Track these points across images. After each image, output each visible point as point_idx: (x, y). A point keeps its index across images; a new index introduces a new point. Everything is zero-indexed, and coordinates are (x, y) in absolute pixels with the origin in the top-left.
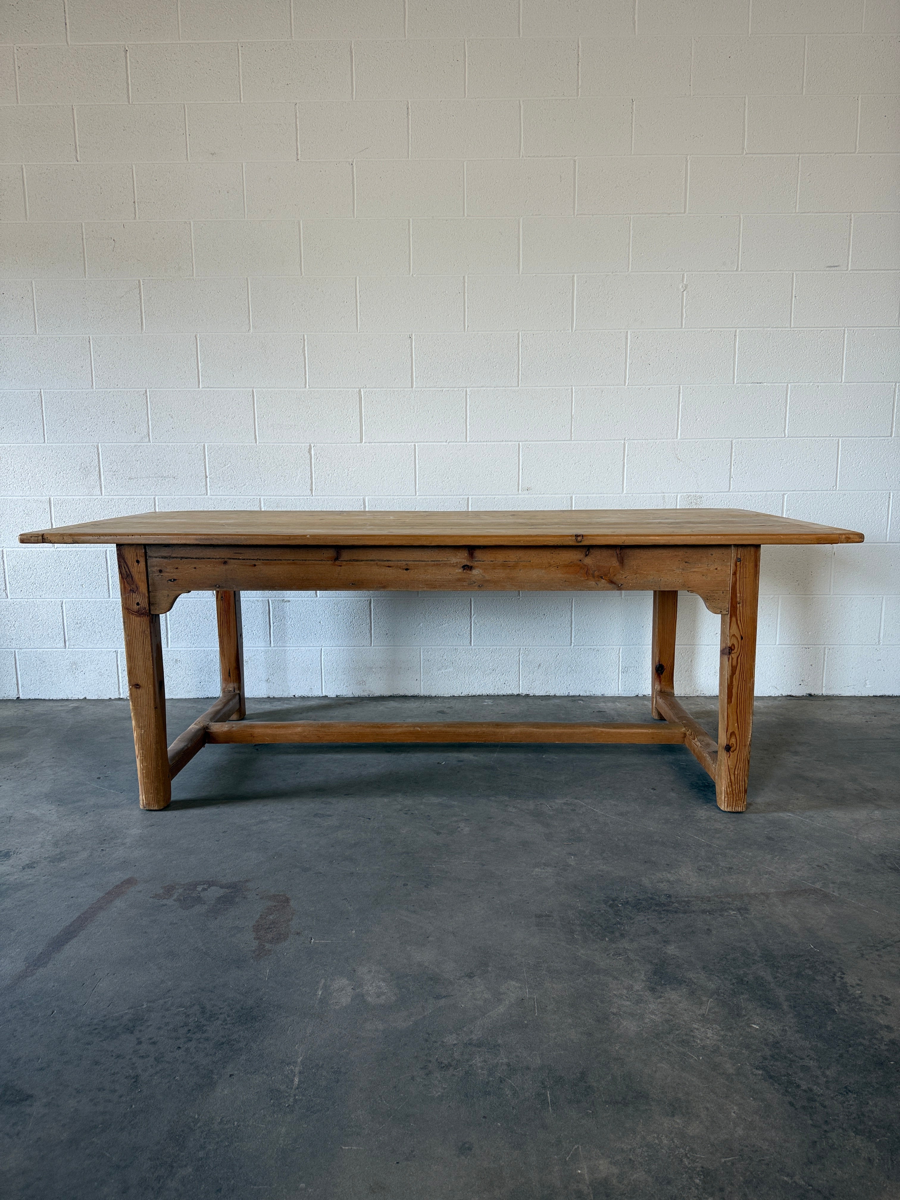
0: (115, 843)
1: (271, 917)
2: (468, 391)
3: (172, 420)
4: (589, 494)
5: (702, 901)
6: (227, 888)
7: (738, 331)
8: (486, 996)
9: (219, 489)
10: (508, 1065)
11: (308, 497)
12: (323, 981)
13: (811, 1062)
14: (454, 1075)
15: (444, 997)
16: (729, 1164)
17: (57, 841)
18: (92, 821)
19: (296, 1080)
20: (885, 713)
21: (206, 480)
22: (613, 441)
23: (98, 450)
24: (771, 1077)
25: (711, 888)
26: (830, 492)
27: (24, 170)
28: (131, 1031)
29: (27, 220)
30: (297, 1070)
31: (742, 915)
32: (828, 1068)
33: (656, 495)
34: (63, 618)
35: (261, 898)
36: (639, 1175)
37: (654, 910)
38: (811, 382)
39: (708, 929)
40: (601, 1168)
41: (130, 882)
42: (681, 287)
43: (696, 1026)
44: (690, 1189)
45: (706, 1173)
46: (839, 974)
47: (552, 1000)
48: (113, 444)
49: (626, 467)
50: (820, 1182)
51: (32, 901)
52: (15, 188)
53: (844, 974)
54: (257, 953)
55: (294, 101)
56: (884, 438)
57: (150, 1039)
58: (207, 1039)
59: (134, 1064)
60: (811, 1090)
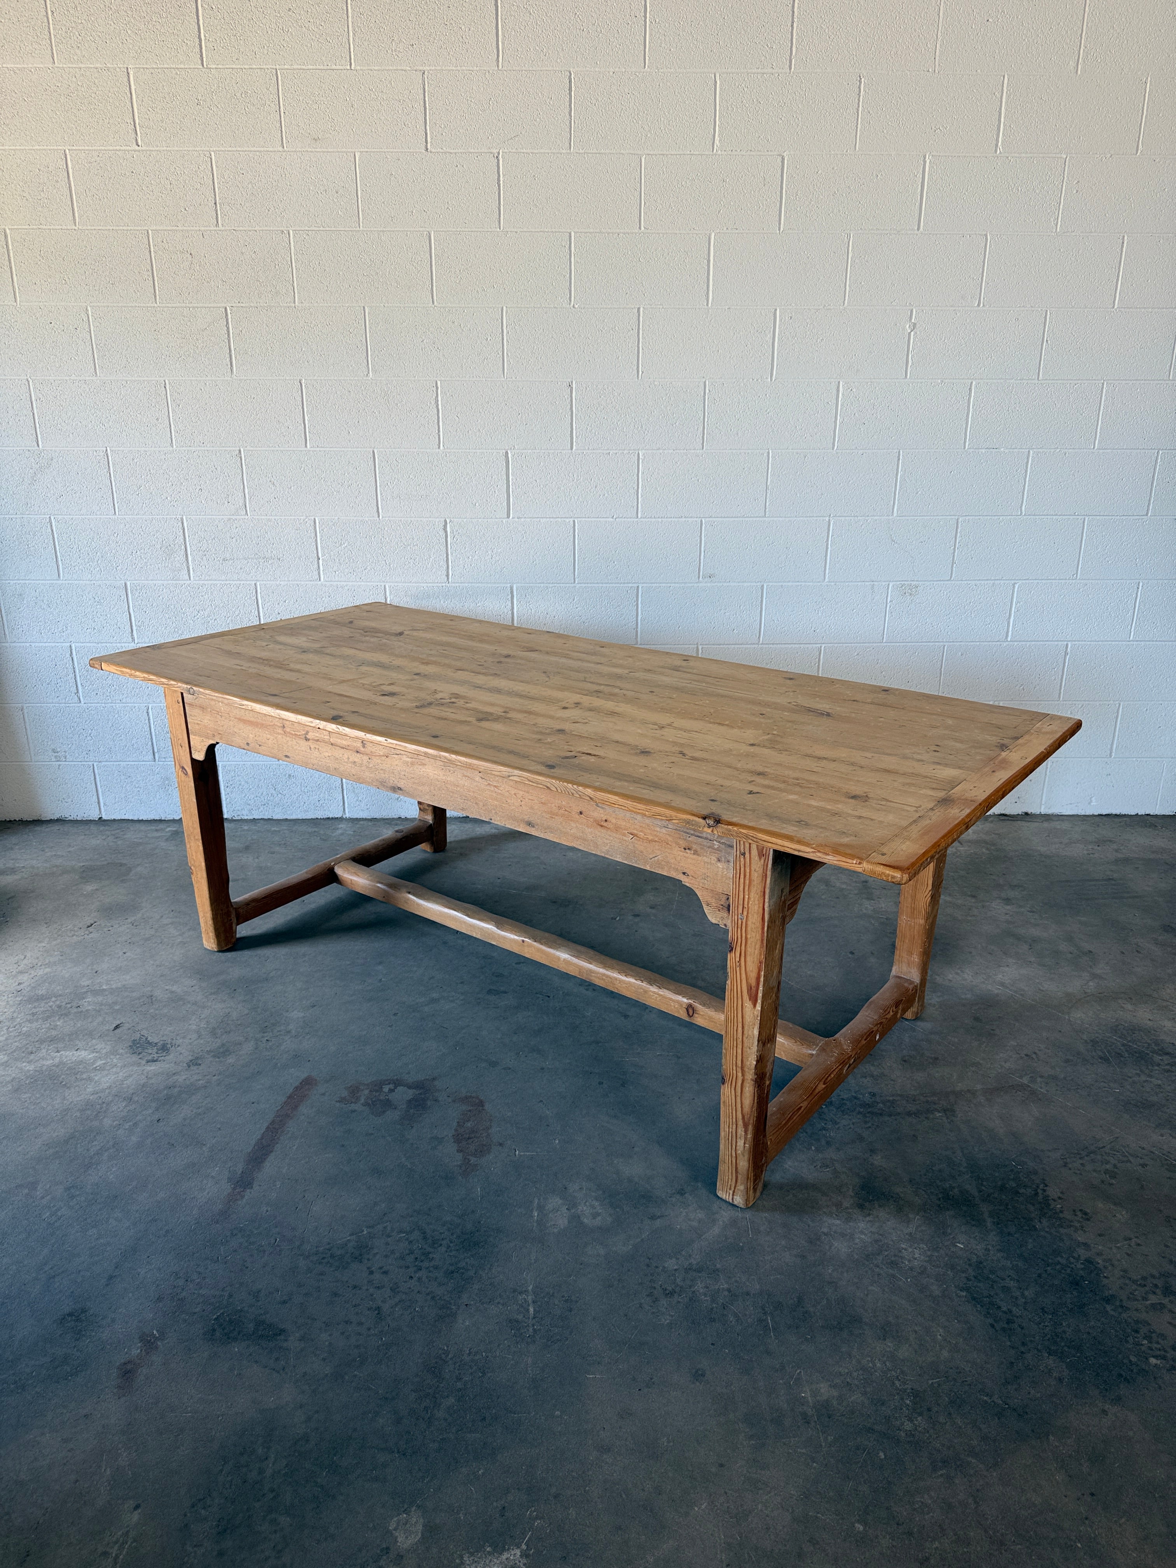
0: (278, 1031)
1: (469, 1124)
2: (641, 455)
3: (273, 488)
4: (784, 582)
5: (907, 1101)
6: (415, 1088)
7: (974, 383)
8: (700, 1215)
9: (334, 573)
10: (729, 1290)
11: (444, 585)
12: (536, 1201)
13: (1012, 1282)
14: (679, 1302)
15: (659, 1217)
16: (936, 1385)
17: (214, 1029)
18: (244, 1001)
19: (531, 1310)
20: (1111, 841)
21: (318, 563)
22: (815, 518)
23: (183, 524)
24: (974, 1299)
25: (916, 1084)
26: (1068, 581)
27: (68, 157)
28: (359, 1259)
29: (75, 225)
30: (530, 1299)
31: (947, 1118)
32: (1027, 1289)
33: (863, 583)
34: (150, 726)
35: (454, 1101)
36: (856, 1397)
37: (859, 1113)
38: (1057, 448)
39: (914, 1136)
40: (822, 1391)
41: (308, 1082)
42: (908, 326)
43: (904, 1246)
44: (901, 1409)
45: (915, 1394)
46: (1041, 1186)
47: (764, 1219)
48: (201, 517)
49: (829, 549)
50: (1016, 1400)
51: (212, 1108)
52: (57, 182)
53: (1046, 1186)
54: (463, 1168)
55: (421, 68)
56: (1138, 517)
57: (381, 1268)
58: (436, 1268)
59: (372, 1295)
60: (1011, 1312)
